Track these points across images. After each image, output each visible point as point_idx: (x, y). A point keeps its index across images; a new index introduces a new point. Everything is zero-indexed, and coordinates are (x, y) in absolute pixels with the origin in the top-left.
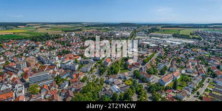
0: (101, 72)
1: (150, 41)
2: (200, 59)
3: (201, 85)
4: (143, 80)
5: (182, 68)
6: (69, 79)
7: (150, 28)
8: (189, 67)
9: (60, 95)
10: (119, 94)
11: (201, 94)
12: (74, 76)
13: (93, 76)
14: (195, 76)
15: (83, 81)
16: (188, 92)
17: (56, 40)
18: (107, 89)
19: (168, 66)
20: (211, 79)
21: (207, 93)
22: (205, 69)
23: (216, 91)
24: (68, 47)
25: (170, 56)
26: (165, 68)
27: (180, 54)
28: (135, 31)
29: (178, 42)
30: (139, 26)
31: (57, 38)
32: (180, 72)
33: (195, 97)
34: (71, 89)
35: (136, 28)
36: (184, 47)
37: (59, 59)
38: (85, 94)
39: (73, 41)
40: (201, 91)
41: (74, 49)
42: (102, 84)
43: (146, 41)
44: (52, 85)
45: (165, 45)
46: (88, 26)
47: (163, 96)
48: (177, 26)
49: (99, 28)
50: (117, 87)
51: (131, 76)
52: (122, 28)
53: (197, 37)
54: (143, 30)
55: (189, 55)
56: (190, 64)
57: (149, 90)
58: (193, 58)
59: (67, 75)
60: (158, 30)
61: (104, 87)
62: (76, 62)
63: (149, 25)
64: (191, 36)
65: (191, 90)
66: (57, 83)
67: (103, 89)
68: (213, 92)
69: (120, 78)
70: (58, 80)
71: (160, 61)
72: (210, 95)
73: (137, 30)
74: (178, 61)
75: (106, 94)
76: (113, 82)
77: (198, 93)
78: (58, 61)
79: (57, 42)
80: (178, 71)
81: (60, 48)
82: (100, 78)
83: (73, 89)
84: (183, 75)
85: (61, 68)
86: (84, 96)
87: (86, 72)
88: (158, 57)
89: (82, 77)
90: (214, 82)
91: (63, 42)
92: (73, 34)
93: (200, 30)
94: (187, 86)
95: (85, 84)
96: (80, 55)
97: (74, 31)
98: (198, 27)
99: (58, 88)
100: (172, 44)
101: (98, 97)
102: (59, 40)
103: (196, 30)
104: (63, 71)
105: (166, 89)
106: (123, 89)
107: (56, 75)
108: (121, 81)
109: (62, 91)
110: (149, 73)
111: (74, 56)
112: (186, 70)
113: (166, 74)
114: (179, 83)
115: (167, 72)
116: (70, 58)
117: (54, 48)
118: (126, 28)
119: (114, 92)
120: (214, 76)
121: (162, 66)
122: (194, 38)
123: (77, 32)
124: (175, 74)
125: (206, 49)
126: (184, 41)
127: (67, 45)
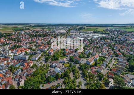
0: (46, 60)
1: (79, 36)
2: (109, 46)
3: (111, 62)
4: (76, 63)
5: (100, 52)
6: (21, 67)
7: (79, 27)
8: (104, 51)
9: (15, 80)
10: (60, 74)
11: (110, 67)
12: (26, 64)
13: (41, 63)
14: (107, 56)
15: (33, 67)
16: (103, 67)
17: (8, 37)
18: (52, 71)
19: (91, 52)
20: (116, 58)
21: (114, 66)
22: (112, 52)
23: (119, 64)
24: (19, 43)
25: (92, 45)
26: (90, 53)
27: (98, 43)
28: (69, 30)
29: (96, 36)
30: (72, 26)
31: (9, 36)
32: (99, 55)
33: (107, 69)
34: (23, 75)
35: (70, 27)
36: (100, 39)
37: (12, 52)
38: (35, 77)
39: (23, 38)
40: (111, 65)
41: (24, 44)
42: (48, 68)
43: (77, 36)
44: (6, 73)
45: (89, 39)
46: (35, 26)
47: (89, 71)
48: (95, 26)
49: (43, 27)
50: (59, 69)
51: (68, 61)
52: (60, 27)
53: (107, 32)
54: (74, 29)
55: (103, 44)
56: (104, 49)
57: (80, 68)
58: (105, 46)
59: (19, 64)
60: (84, 28)
61: (49, 70)
62: (26, 54)
63: (78, 25)
64: (104, 32)
65: (105, 65)
66: (11, 71)
67: (49, 72)
68: (117, 66)
69: (61, 62)
70: (12, 69)
71: (86, 49)
72: (115, 67)
73: (71, 29)
74: (97, 48)
75: (51, 75)
76: (56, 66)
77: (109, 67)
78: (11, 54)
79: (9, 39)
80: (97, 54)
81: (12, 43)
82: (46, 64)
83: (25, 75)
84: (100, 57)
85: (14, 59)
86: (35, 78)
87: (35, 60)
88: (85, 46)
89: (32, 65)
90: (117, 59)
91: (14, 39)
92: (23, 32)
93: (109, 28)
94: (103, 63)
95: (34, 70)
96: (29, 48)
97: (23, 30)
98: (108, 27)
99: (12, 75)
100: (93, 37)
101: (45, 78)
102: (11, 37)
103: (106, 28)
104: (16, 61)
105: (91, 66)
106: (63, 70)
107: (10, 65)
108: (61, 65)
109: (16, 77)
110: (80, 57)
111: (25, 49)
112: (102, 54)
113: (90, 57)
114: (98, 62)
115: (91, 56)
116: (21, 51)
117: (7, 44)
118: (63, 27)
119: (57, 72)
120: (117, 56)
121: (88, 52)
122: (106, 33)
123: (26, 31)
124: (96, 57)
125: (112, 40)
126: (100, 35)
127: (18, 41)
